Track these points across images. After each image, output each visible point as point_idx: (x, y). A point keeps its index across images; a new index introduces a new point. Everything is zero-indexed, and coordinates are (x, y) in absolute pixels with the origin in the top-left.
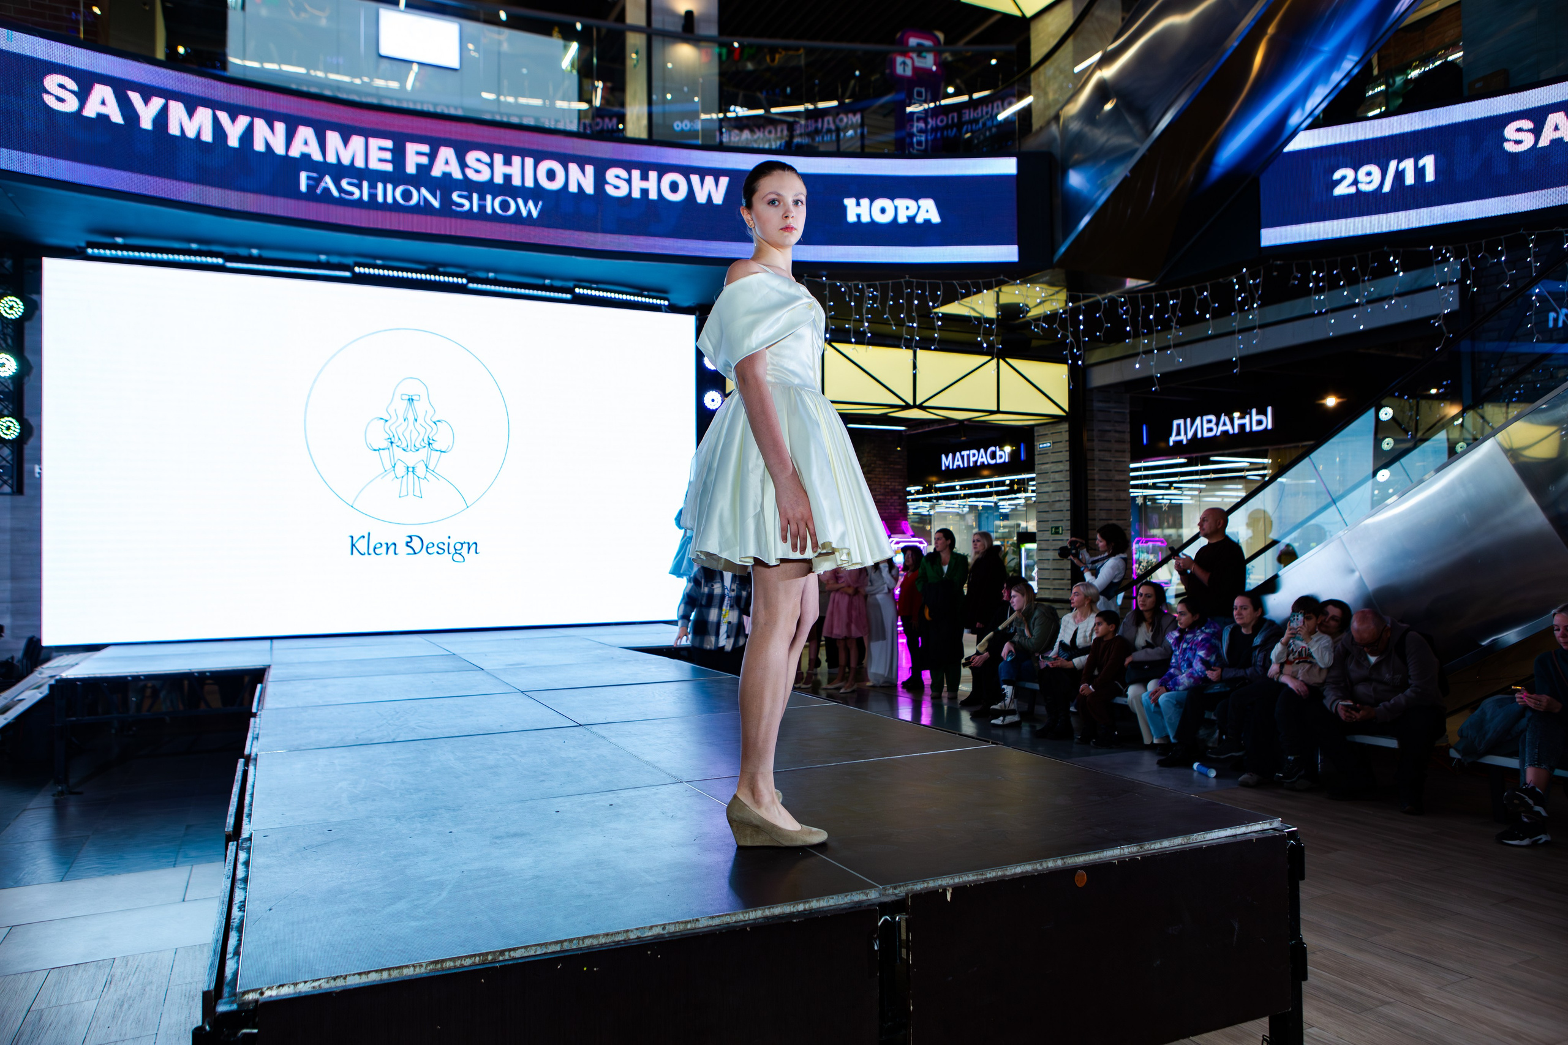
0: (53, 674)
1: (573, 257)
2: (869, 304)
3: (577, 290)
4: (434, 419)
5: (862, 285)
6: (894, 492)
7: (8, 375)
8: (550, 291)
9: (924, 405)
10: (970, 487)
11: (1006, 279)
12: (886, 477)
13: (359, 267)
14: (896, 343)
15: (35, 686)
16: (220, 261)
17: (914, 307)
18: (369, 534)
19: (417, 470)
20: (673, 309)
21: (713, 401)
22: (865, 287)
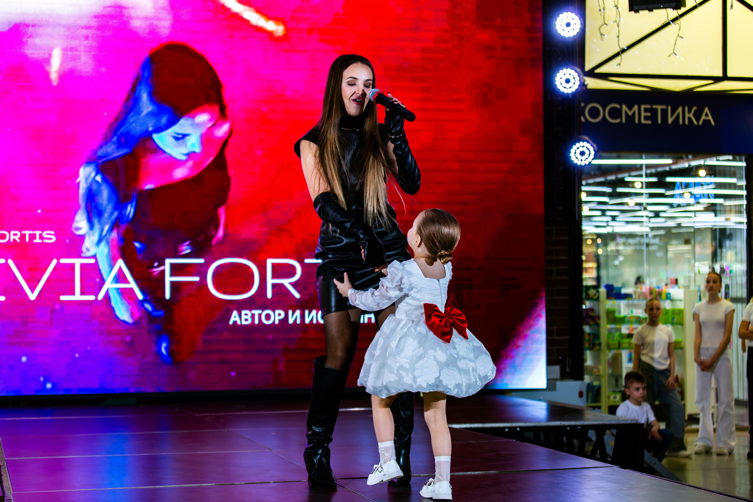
21: (568, 81)
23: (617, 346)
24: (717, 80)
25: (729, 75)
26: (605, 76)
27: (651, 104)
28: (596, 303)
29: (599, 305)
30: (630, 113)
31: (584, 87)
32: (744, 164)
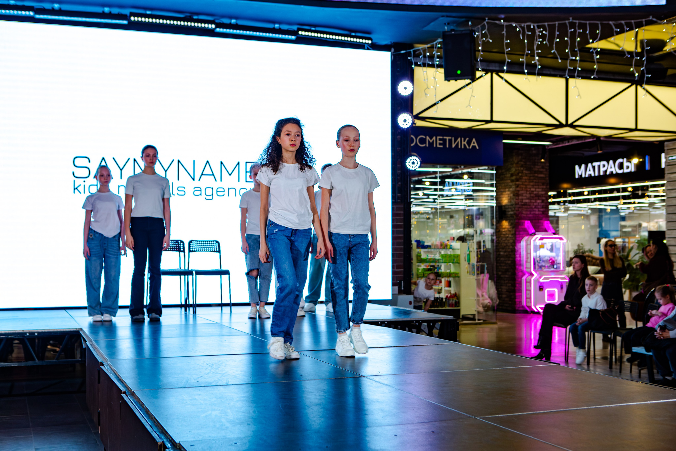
1: (302, 6)
2: (540, 41)
3: (300, 33)
5: (534, 26)
6: (538, 196)
8: (279, 34)
9: (575, 124)
10: (600, 192)
11: (654, 19)
12: (531, 184)
13: (134, 17)
16: (32, 13)
17: (577, 44)
20: (375, 47)
21: (405, 121)
22: (536, 27)
23: (422, 276)
24: (487, 122)
25: (494, 119)
26: (424, 119)
27: (443, 136)
29: (412, 252)
30: (431, 141)
31: (414, 125)
32: (494, 172)
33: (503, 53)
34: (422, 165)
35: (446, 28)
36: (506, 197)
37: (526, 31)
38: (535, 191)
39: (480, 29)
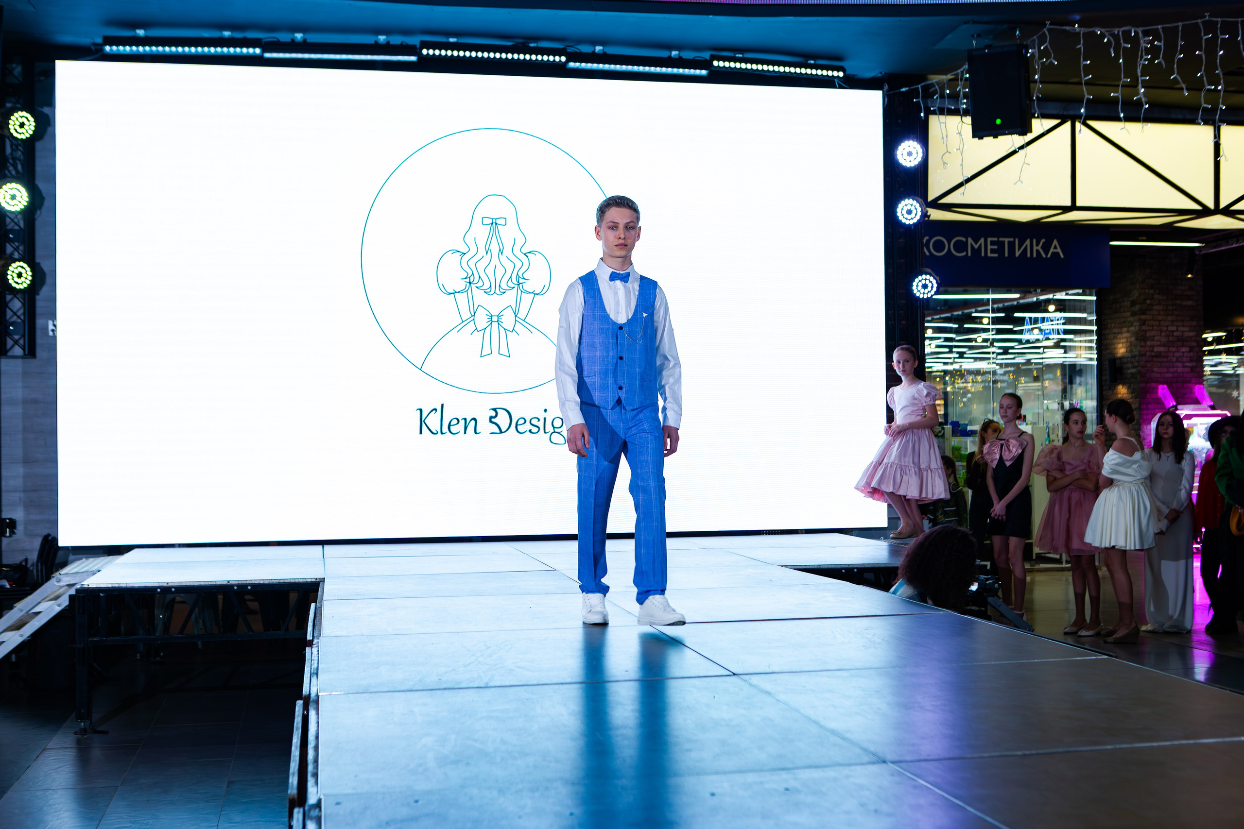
0: (72, 582)
1: (711, 16)
2: (1146, 60)
3: (715, 63)
4: (524, 250)
5: (1135, 32)
6: (1182, 341)
7: (18, 210)
8: (679, 67)
9: (1233, 209)
12: (1170, 318)
13: (428, 49)
14: (1188, 117)
15: (52, 596)
16: (258, 51)
17: (1218, 61)
18: (442, 405)
19: (503, 319)
20: (852, 82)
21: (909, 212)
22: (1141, 35)
24: (1065, 210)
25: (1078, 204)
26: (949, 207)
27: (998, 237)
28: (941, 439)
29: (944, 442)
30: (976, 247)
31: (926, 219)
32: (1094, 298)
33: (1080, 83)
34: (942, 289)
35: (974, 42)
36: (1123, 343)
37: (1122, 41)
38: (1177, 330)
39: (1037, 41)
